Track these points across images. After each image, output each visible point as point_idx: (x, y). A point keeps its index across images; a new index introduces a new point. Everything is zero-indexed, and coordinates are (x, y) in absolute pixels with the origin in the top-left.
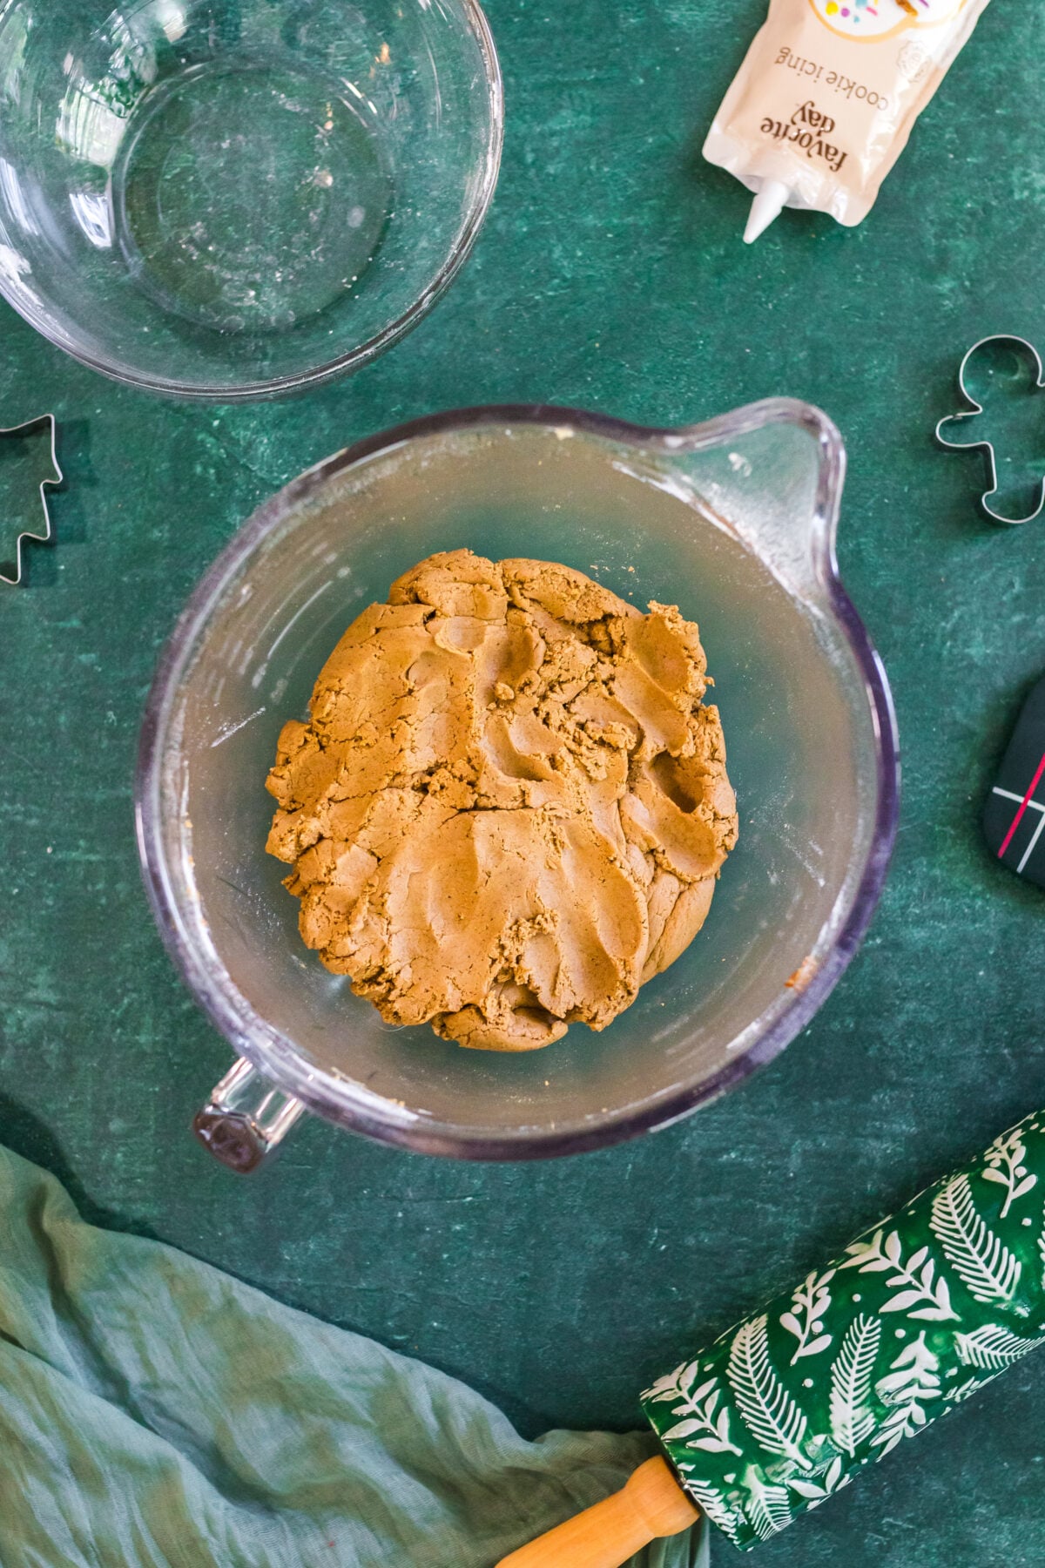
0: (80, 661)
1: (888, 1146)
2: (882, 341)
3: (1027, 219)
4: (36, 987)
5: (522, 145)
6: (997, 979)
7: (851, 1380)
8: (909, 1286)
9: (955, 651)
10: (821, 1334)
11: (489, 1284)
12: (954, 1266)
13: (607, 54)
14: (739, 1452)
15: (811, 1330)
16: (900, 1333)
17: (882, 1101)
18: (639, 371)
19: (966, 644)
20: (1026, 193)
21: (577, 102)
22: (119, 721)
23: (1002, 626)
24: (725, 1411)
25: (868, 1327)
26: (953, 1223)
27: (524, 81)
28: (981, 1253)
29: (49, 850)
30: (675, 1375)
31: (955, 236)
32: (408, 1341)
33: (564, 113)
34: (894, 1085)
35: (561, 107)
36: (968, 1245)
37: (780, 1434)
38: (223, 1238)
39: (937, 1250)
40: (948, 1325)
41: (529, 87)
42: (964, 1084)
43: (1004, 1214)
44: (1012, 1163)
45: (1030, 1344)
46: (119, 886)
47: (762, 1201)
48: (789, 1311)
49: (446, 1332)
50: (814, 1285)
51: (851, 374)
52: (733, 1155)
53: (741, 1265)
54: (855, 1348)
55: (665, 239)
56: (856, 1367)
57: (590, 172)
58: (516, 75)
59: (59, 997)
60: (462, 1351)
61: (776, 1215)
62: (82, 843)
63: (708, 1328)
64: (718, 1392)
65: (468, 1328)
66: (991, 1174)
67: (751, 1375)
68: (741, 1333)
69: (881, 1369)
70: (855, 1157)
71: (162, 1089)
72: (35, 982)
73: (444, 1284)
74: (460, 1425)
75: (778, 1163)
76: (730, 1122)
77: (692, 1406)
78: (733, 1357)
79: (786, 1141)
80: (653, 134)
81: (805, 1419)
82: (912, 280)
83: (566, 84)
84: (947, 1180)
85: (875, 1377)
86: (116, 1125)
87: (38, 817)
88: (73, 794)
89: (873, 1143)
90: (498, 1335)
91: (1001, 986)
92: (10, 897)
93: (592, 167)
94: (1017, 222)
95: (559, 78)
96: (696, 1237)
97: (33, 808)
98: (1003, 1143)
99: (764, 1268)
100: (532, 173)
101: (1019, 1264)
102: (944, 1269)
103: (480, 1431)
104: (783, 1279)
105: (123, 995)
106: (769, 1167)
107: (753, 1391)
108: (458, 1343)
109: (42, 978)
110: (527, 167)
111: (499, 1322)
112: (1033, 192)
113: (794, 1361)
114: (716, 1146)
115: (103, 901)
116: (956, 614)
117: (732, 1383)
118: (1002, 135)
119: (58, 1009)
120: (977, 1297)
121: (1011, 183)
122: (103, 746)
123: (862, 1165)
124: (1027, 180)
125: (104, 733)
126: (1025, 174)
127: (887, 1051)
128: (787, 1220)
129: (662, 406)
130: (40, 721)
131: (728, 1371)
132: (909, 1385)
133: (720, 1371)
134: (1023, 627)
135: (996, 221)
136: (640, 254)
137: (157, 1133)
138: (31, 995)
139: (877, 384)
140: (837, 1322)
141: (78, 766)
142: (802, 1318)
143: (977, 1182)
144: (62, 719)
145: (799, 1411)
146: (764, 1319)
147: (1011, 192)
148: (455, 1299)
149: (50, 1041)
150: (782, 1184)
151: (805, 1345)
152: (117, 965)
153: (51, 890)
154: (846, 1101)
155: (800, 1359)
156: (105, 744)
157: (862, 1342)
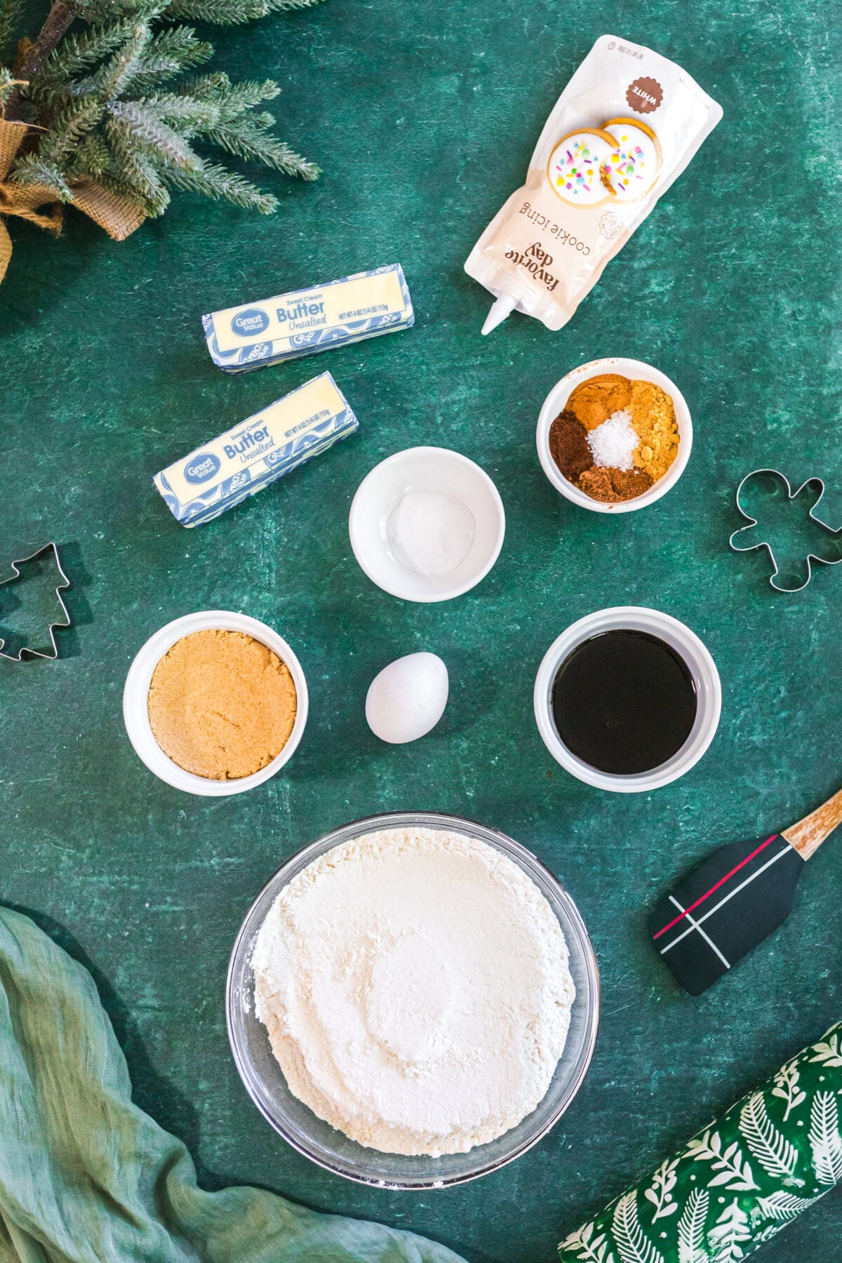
1: (715, 1072)
2: (683, 532)
3: (777, 443)
4: (144, 996)
5: (433, 412)
6: (782, 957)
7: (691, 1232)
8: (726, 1169)
9: (743, 739)
10: (671, 1203)
12: (755, 1154)
13: (488, 346)
15: (664, 1200)
16: (722, 1200)
17: (709, 1042)
18: (521, 561)
19: (751, 733)
20: (775, 425)
21: (469, 379)
22: (188, 816)
23: (774, 720)
24: (611, 1255)
25: (700, 1197)
26: (753, 1125)
27: (433, 368)
28: (771, 1145)
29: (147, 905)
30: (579, 1232)
31: (729, 458)
32: (405, 1217)
33: (461, 388)
34: (717, 1031)
35: (458, 384)
36: (763, 1140)
38: (278, 1156)
39: (743, 1145)
40: (752, 1193)
41: (436, 372)
42: (764, 1028)
43: (785, 1119)
44: (791, 1084)
45: (807, 1203)
46: (195, 927)
47: (633, 1112)
48: (651, 1187)
49: (429, 1210)
50: (666, 1169)
52: (613, 1083)
53: (622, 1155)
54: (693, 1211)
56: (694, 1223)
57: (480, 427)
58: (427, 364)
59: (160, 1003)
60: (441, 1223)
61: (643, 1121)
62: (169, 899)
63: (603, 1198)
64: (606, 1243)
65: (444, 1206)
66: (778, 1092)
67: (626, 1231)
68: (621, 1202)
69: (710, 1224)
72: (144, 993)
75: (643, 1087)
76: (609, 1061)
77: (589, 1253)
78: (615, 1219)
79: (647, 1072)
80: (521, 399)
81: (662, 1258)
82: (701, 489)
83: (461, 369)
84: (751, 1095)
85: (707, 1229)
86: (203, 1086)
87: (138, 883)
88: (160, 867)
89: (705, 1070)
91: (785, 961)
92: (124, 938)
93: (482, 424)
94: (770, 445)
95: (456, 364)
96: (591, 1139)
97: (136, 878)
98: (786, 1069)
99: (636, 1156)
100: (441, 430)
101: (796, 1151)
102: (748, 1157)
104: (650, 1163)
105: (202, 999)
106: (637, 1090)
107: (628, 1241)
108: (438, 1217)
109: (148, 991)
110: (438, 427)
112: (780, 424)
113: (654, 1221)
114: (602, 1077)
115: (185, 937)
116: (742, 713)
117: (615, 1237)
118: (757, 386)
119: (159, 1010)
120: (770, 1174)
121: (764, 419)
122: (178, 834)
123: (699, 1085)
124: (775, 416)
125: (178, 824)
126: (774, 412)
127: (711, 1009)
128: (651, 1124)
129: (538, 584)
130: (136, 819)
131: (612, 1229)
132: (730, 1233)
133: (607, 1229)
134: (787, 721)
135: (756, 445)
136: (517, 482)
137: (231, 1089)
138: (141, 1002)
139: (681, 561)
140: (681, 1194)
141: (162, 848)
142: (658, 1192)
143: (768, 1097)
144: (150, 817)
145: (658, 1253)
146: (635, 1192)
147: (765, 425)
149: (156, 1032)
150: (646, 1101)
151: (661, 1210)
152: (197, 979)
153: (149, 932)
154: (685, 1043)
155: (658, 1219)
156: (179, 832)
157: (697, 1207)
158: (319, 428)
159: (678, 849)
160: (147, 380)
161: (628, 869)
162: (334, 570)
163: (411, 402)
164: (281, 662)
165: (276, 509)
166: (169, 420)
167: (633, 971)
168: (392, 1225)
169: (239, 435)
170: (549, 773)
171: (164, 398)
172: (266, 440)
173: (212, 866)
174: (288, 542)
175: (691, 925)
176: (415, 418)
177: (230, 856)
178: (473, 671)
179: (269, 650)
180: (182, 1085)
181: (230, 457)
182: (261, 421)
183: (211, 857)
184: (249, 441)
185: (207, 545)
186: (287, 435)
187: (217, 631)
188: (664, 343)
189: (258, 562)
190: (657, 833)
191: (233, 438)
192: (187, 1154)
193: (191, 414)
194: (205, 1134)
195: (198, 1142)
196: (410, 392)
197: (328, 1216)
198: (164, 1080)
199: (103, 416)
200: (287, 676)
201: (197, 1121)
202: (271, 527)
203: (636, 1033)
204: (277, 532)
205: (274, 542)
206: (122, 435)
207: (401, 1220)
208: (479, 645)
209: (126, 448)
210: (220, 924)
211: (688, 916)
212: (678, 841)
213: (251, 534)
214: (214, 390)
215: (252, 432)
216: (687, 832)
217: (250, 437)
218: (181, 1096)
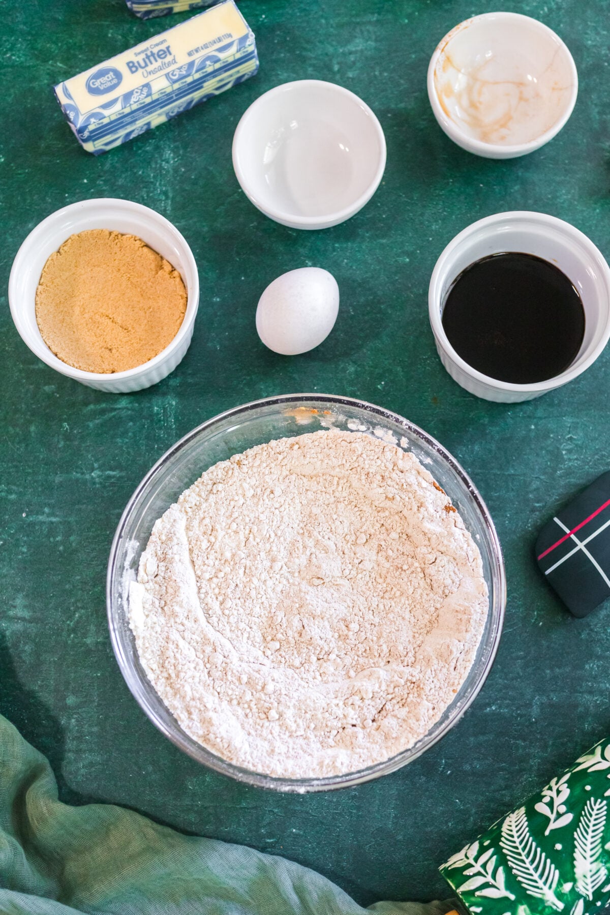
0: (44, 390)
1: (598, 699)
2: (568, 178)
4: (15, 607)
5: (331, 60)
7: (588, 843)
10: (564, 814)
11: (331, 802)
14: (512, 897)
15: (558, 812)
17: (592, 668)
18: (412, 199)
21: (365, 33)
22: (71, 429)
24: (501, 869)
25: (598, 806)
27: (331, 22)
29: (24, 515)
30: (463, 852)
32: (276, 842)
33: (357, 41)
34: (599, 658)
35: (356, 37)
37: (540, 883)
38: (146, 776)
41: (334, 25)
46: (72, 538)
47: (514, 738)
48: (541, 801)
49: (302, 836)
50: (556, 784)
51: (548, 199)
53: (503, 783)
54: (589, 821)
55: (425, 117)
57: (375, 76)
58: (326, 19)
59: (31, 614)
60: (314, 849)
61: (524, 748)
62: (46, 510)
64: (495, 857)
65: (317, 832)
67: (517, 844)
68: (508, 819)
69: (608, 836)
70: (576, 706)
71: (102, 675)
72: (15, 604)
73: (298, 802)
74: (313, 897)
75: (524, 712)
77: (477, 868)
78: (503, 834)
79: (529, 697)
80: (415, 52)
81: (557, 872)
82: (585, 141)
83: (358, 23)
85: (605, 841)
86: (71, 700)
87: (16, 493)
88: (40, 478)
89: (587, 697)
90: (338, 836)
93: (377, 73)
95: (354, 20)
96: (470, 764)
97: (14, 487)
103: (329, 901)
105: (75, 611)
106: (518, 715)
107: (520, 854)
108: (310, 843)
109: (19, 601)
111: (338, 827)
113: (547, 833)
117: (504, 851)
119: (30, 622)
122: (60, 446)
123: (581, 712)
125: (61, 437)
127: (594, 635)
128: (532, 751)
129: (428, 221)
130: (18, 430)
131: (501, 844)
133: (495, 844)
137: (99, 705)
138: (11, 613)
139: (565, 205)
140: (576, 805)
141: (43, 459)
142: (551, 804)
144: (33, 428)
145: (553, 866)
146: (523, 810)
148: (307, 813)
149: (25, 644)
150: (527, 727)
151: (555, 821)
152: (71, 591)
153: (25, 542)
154: (568, 669)
155: (552, 831)
156: (61, 444)
157: (594, 817)
158: (221, 50)
159: (561, 477)
160: (56, 20)
161: (512, 494)
162: (229, 199)
163: (310, 51)
164: (173, 269)
165: (175, 141)
166: (75, 56)
167: (515, 595)
168: (263, 850)
169: (143, 52)
170: (435, 399)
171: (71, 36)
172: (169, 58)
173: (92, 478)
174: (184, 172)
175: (576, 545)
176: (313, 66)
177: (111, 469)
178: (362, 300)
179: (162, 258)
180: (47, 698)
181: (133, 72)
182: (164, 41)
183: (93, 470)
184: (152, 58)
185: (106, 172)
186: (190, 54)
187: (110, 233)
188: (550, 10)
189: (155, 189)
190: (540, 460)
191: (137, 54)
192: (49, 770)
193: (97, 51)
194: (70, 751)
195: (62, 759)
196: (308, 42)
197: (195, 837)
198: (31, 694)
199: (11, 49)
200: (178, 279)
201: (63, 737)
202: (169, 158)
203: (518, 658)
204: (175, 162)
205: (171, 172)
206: (29, 67)
207: (272, 846)
208: (369, 275)
209: (31, 81)
210: (98, 536)
211: (573, 536)
212: (561, 469)
213: (149, 163)
214: (120, 32)
215: (155, 50)
216: (570, 460)
217: (153, 54)
218: (47, 710)
